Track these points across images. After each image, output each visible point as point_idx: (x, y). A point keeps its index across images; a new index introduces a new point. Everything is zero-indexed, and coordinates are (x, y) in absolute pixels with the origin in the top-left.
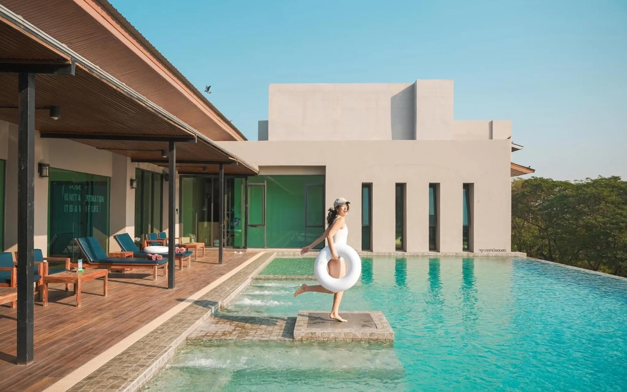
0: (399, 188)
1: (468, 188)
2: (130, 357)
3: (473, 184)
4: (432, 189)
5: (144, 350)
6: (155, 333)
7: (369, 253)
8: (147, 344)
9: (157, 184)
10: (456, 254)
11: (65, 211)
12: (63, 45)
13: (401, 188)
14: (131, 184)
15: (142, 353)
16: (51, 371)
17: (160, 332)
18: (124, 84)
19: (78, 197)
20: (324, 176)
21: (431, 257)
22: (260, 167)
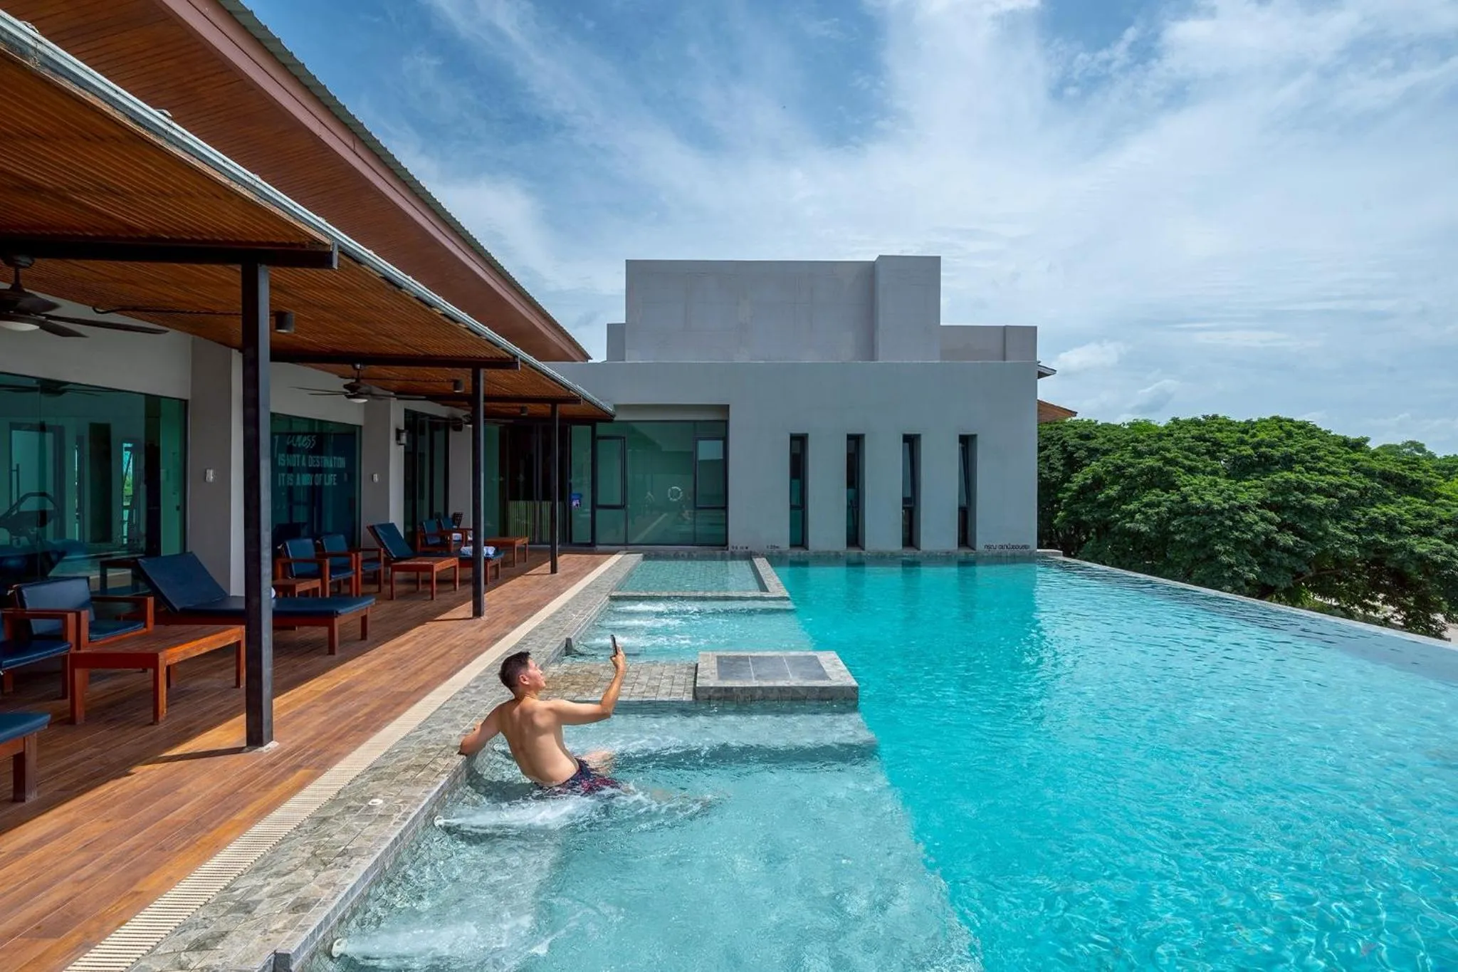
0: (853, 442)
1: (967, 442)
2: (433, 734)
3: (974, 436)
4: (907, 444)
5: (455, 722)
6: (466, 694)
7: (803, 552)
8: (458, 712)
9: (439, 435)
10: (948, 553)
11: (280, 484)
12: (320, 219)
13: (855, 442)
14: (398, 438)
15: (452, 727)
16: (308, 758)
17: (473, 691)
18: (410, 278)
19: (301, 459)
20: (726, 422)
21: (905, 558)
22: (616, 407)
